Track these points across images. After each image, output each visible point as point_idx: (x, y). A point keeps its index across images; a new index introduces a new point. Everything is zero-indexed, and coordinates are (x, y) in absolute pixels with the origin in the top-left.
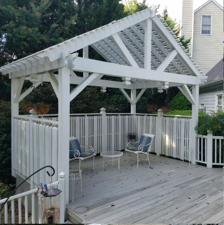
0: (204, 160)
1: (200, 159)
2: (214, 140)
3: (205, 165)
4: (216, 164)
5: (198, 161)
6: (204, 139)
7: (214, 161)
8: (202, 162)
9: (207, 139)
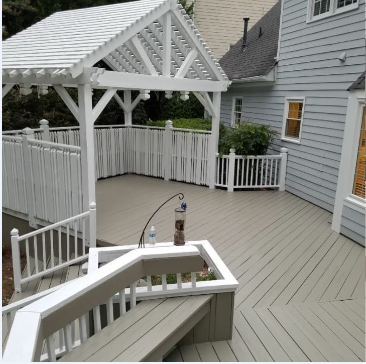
0: (224, 183)
1: (220, 183)
2: (236, 160)
3: (226, 189)
4: (237, 186)
5: (218, 184)
6: (225, 160)
7: (235, 184)
8: (222, 185)
9: (229, 159)
